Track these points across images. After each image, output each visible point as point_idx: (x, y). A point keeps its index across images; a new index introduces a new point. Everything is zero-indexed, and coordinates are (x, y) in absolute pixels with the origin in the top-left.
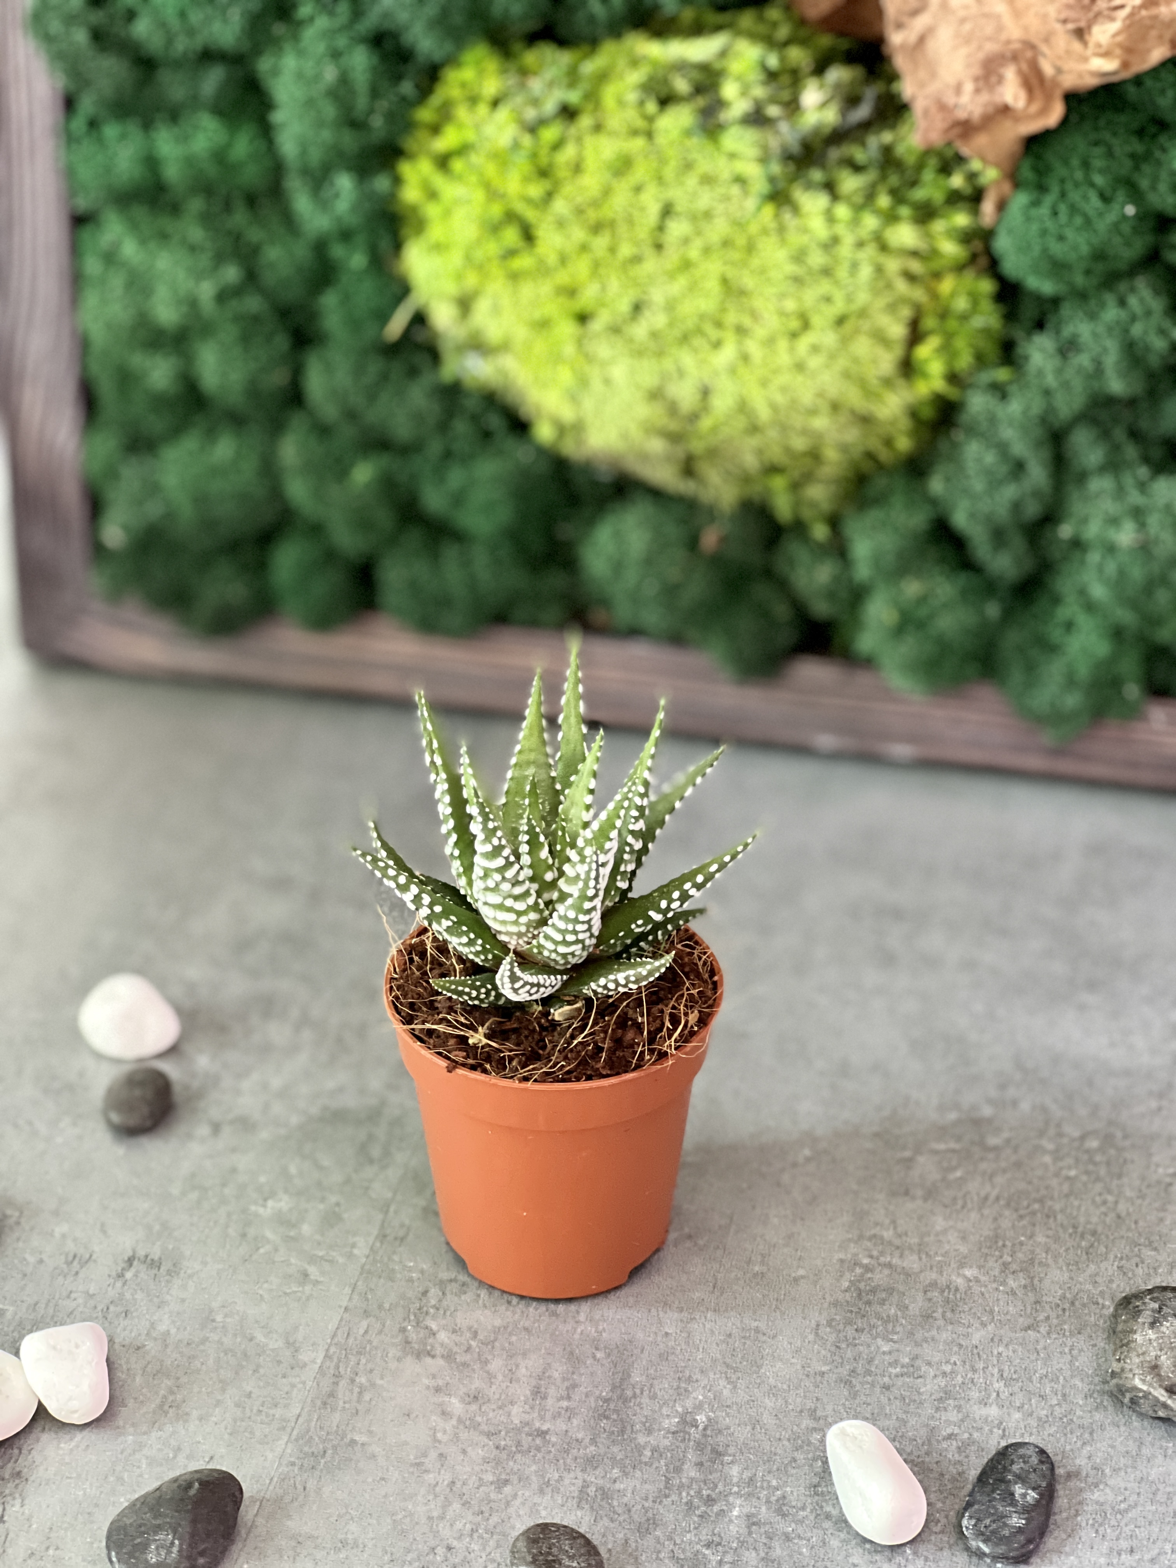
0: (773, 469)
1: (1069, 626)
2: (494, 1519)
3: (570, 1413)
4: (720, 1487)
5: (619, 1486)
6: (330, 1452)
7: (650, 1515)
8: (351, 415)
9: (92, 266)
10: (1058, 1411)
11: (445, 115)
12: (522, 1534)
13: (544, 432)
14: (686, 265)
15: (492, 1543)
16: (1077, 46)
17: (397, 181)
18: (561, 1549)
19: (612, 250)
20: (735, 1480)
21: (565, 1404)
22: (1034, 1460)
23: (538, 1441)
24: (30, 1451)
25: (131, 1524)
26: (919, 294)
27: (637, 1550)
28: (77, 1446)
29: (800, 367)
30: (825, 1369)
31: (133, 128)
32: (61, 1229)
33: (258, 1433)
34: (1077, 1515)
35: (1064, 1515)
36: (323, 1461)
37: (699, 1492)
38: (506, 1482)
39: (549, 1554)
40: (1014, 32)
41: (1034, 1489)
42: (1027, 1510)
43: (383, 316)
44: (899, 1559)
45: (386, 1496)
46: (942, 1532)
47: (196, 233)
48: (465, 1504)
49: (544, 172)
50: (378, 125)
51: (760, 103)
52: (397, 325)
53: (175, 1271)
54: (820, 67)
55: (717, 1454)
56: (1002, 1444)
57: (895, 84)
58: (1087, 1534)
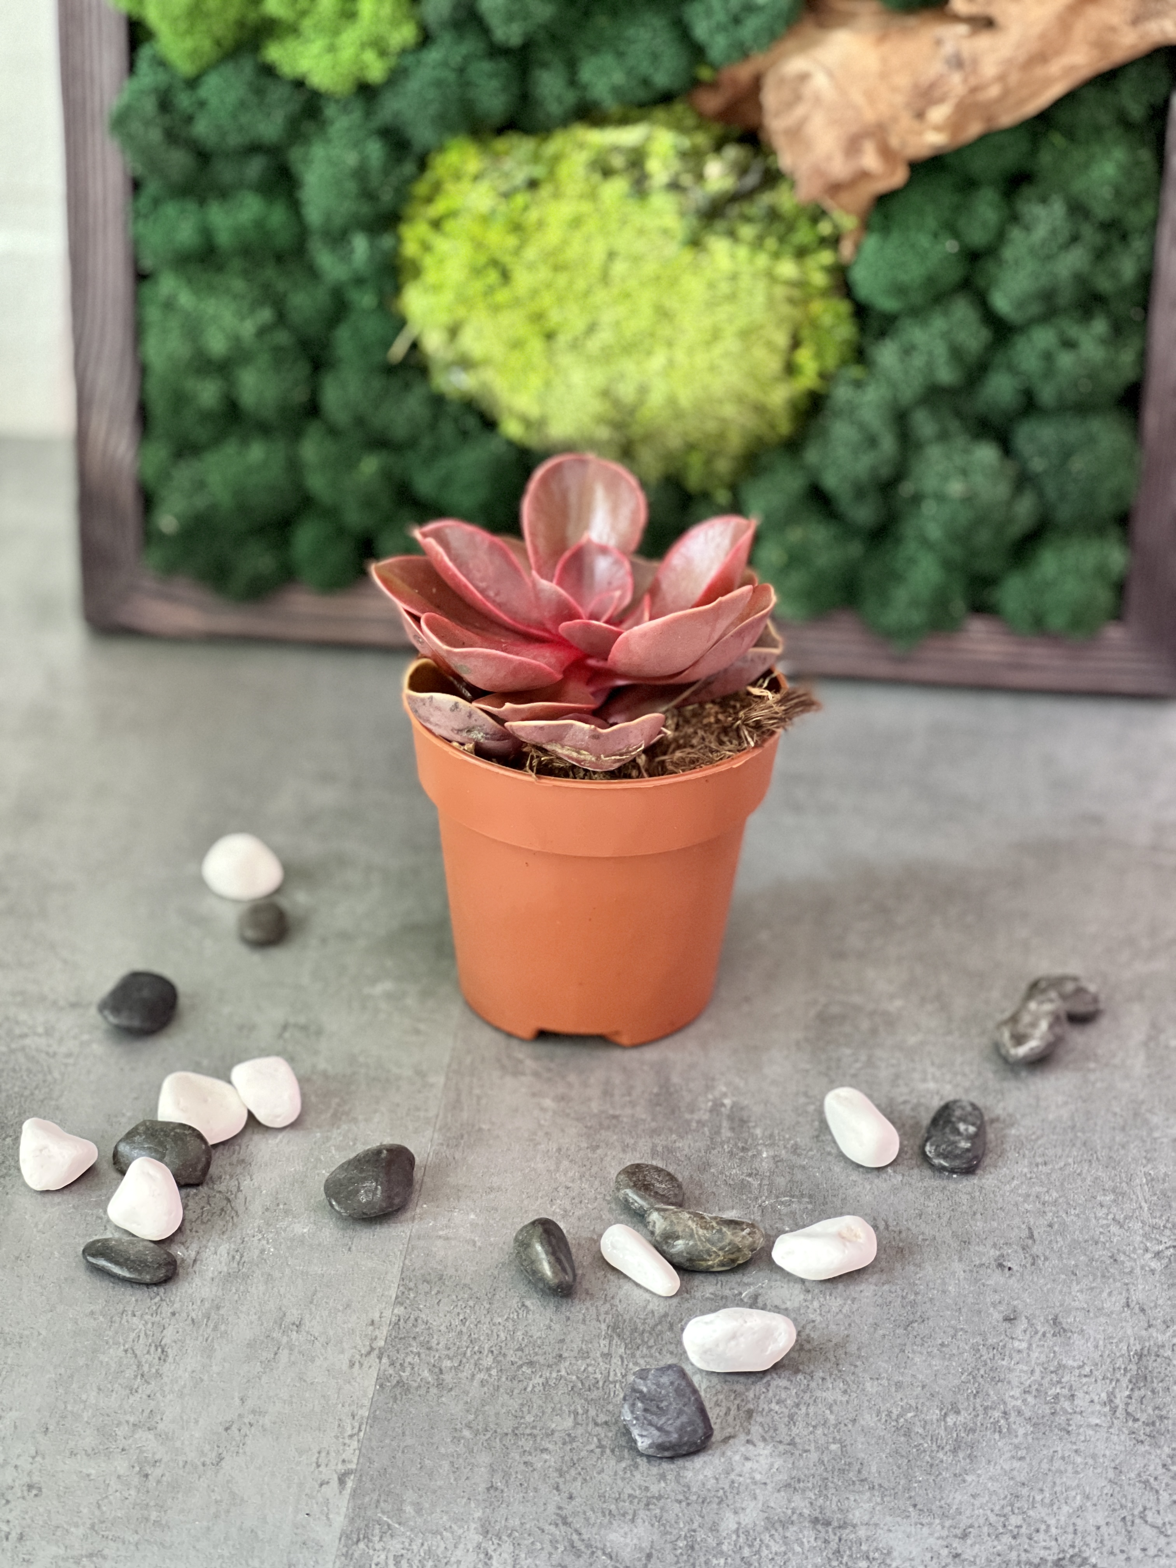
0: (691, 447)
1: (912, 561)
2: (595, 1169)
3: (633, 1104)
4: (750, 1141)
5: (677, 1144)
6: (466, 1136)
7: (704, 1159)
8: (360, 421)
9: (153, 314)
10: (977, 1083)
11: (437, 189)
12: (623, 1170)
13: (512, 429)
14: (627, 295)
15: (597, 1183)
16: (916, 125)
17: (399, 240)
18: (652, 1178)
19: (571, 283)
20: (759, 1136)
21: (627, 1098)
22: (969, 1109)
23: (614, 1122)
24: (247, 1146)
25: (344, 1178)
26: (796, 313)
27: (700, 1181)
28: (281, 1141)
29: (713, 368)
30: (808, 1066)
31: (191, 206)
32: (226, 1010)
33: (411, 1127)
34: (1002, 1143)
35: (994, 1144)
36: (462, 1142)
37: (736, 1145)
38: (598, 1147)
39: (645, 1181)
40: (870, 116)
41: (973, 1124)
42: (971, 1138)
43: (387, 344)
44: (884, 1176)
45: (514, 1159)
46: (911, 1158)
47: (238, 285)
48: (571, 1161)
49: (517, 228)
50: (387, 196)
51: (677, 175)
52: (399, 349)
53: (319, 1032)
54: (718, 147)
55: (743, 1122)
56: (942, 1103)
57: (771, 158)
58: (1012, 1155)
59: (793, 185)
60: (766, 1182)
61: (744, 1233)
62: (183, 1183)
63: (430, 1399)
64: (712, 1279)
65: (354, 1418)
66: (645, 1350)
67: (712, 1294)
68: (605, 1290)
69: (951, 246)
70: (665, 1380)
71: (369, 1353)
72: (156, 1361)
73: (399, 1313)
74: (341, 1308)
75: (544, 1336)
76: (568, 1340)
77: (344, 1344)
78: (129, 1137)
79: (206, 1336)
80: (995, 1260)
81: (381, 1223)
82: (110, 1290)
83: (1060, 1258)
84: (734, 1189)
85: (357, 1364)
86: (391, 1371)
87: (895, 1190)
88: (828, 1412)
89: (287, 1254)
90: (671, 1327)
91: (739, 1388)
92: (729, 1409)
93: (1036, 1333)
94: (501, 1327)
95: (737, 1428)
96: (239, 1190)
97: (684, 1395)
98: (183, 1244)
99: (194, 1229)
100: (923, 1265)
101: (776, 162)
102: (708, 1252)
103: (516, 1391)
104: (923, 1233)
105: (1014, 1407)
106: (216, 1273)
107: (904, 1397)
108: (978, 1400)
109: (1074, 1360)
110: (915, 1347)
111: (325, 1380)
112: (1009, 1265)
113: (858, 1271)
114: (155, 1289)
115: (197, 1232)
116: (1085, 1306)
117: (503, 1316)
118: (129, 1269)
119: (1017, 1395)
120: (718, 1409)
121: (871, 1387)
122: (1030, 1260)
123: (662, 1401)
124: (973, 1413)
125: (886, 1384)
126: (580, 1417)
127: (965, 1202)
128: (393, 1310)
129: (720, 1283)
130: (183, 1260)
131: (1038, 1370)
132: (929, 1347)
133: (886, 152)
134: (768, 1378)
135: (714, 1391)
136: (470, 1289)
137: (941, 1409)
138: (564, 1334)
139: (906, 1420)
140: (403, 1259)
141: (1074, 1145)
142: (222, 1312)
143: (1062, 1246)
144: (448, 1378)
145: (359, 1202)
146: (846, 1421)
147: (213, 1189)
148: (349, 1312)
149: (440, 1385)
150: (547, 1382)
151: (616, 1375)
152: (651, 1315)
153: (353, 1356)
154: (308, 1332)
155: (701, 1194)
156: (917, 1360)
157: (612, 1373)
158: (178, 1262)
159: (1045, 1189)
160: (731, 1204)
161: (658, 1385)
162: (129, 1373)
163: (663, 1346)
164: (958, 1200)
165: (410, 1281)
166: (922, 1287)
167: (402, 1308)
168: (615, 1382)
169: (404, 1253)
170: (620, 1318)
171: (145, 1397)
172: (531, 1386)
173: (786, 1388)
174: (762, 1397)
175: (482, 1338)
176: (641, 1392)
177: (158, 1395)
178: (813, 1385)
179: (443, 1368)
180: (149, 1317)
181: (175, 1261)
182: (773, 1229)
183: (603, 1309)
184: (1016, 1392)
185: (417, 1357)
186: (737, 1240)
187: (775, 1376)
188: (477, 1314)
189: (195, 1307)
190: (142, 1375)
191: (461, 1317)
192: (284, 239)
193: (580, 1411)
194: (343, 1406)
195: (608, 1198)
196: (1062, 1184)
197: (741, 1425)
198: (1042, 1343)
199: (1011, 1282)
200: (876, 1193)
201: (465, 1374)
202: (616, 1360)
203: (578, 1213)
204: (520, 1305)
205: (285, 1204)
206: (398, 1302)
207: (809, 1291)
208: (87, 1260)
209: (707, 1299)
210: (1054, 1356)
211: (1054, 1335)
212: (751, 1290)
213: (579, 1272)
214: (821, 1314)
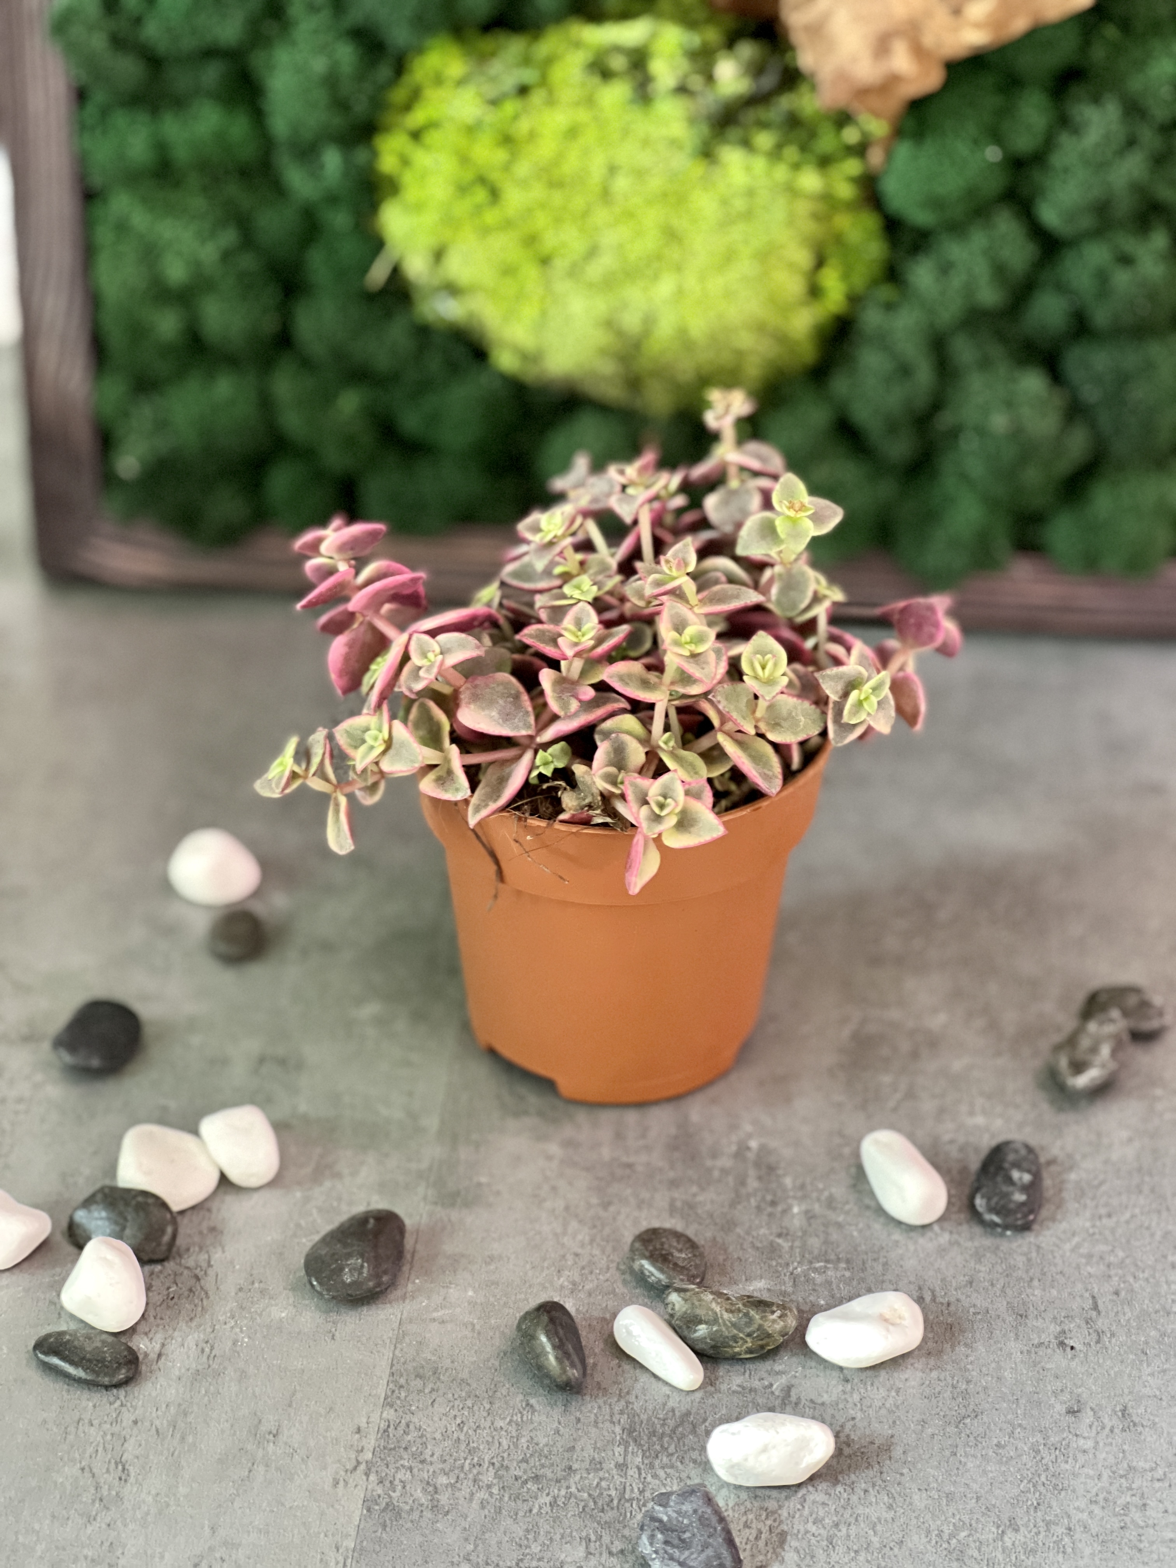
1: (951, 498)
2: (607, 1231)
3: (649, 1149)
4: (779, 1193)
5: (698, 1198)
7: (728, 1216)
8: (338, 354)
10: (1030, 1118)
11: (415, 95)
12: (639, 1236)
13: (506, 361)
15: (609, 1249)
16: (952, 22)
17: (374, 154)
18: (670, 1246)
19: (568, 201)
20: (789, 1187)
22: (1023, 1152)
23: (628, 1171)
25: (326, 1255)
26: (819, 229)
27: (724, 1244)
28: (256, 1203)
31: (143, 117)
34: (1060, 1190)
35: (1051, 1192)
36: (459, 1200)
37: (764, 1198)
38: (609, 1203)
39: (662, 1249)
40: (901, 12)
41: (1028, 1171)
42: (1026, 1189)
43: (365, 268)
44: (929, 1234)
45: (516, 1220)
46: (960, 1214)
47: (198, 203)
48: (580, 1222)
49: (507, 140)
50: (360, 107)
51: (686, 76)
52: (378, 274)
53: (300, 1066)
54: (730, 42)
55: (771, 1169)
56: (994, 1143)
57: (788, 55)
58: (1072, 1206)
59: (814, 88)
60: (797, 1243)
61: (775, 1316)
62: (146, 1258)
63: (424, 1526)
64: (739, 1367)
65: (338, 1550)
66: (665, 1459)
67: (739, 1386)
68: (620, 1383)
69: (993, 154)
70: (687, 1507)
71: (355, 1468)
72: (116, 1482)
73: (389, 1417)
74: (323, 1412)
75: (551, 1443)
76: (578, 1448)
77: (327, 1458)
78: (87, 1203)
79: (172, 1450)
80: (1056, 1338)
81: (368, 1303)
82: (64, 1393)
83: (1129, 1334)
84: (763, 1253)
85: (342, 1483)
86: (380, 1491)
87: (942, 1251)
88: (871, 1532)
89: (263, 1345)
90: (694, 1431)
91: (772, 1505)
92: (760, 1532)
93: (1103, 1428)
94: (503, 1433)
95: (769, 1555)
96: (209, 1265)
97: (708, 1526)
98: (146, 1334)
99: (159, 1317)
100: (974, 1345)
101: (794, 58)
102: (735, 1339)
103: (521, 1514)
104: (974, 1306)
105: (1079, 1521)
106: (183, 1370)
107: (956, 1513)
108: (1039, 1514)
109: (1146, 1461)
110: (968, 1449)
111: (306, 1503)
112: (1072, 1343)
113: (904, 1356)
114: (115, 1391)
115: (162, 1319)
116: (1158, 1393)
117: (504, 1418)
118: (85, 1370)
119: (1083, 1506)
120: (747, 1530)
121: (919, 1500)
122: (1094, 1336)
123: (685, 1532)
124: (1035, 1530)
125: (936, 1497)
126: (592, 1544)
127: (1021, 1265)
128: (382, 1413)
129: (748, 1372)
130: (146, 1355)
131: (1106, 1474)
132: (983, 1448)
133: (919, 51)
134: (802, 1492)
135: (742, 1509)
136: (468, 1384)
137: (998, 1527)
138: (574, 1440)
139: (959, 1541)
140: (392, 1348)
141: (1140, 1192)
142: (190, 1419)
143: (1129, 1320)
144: (444, 1498)
145: (343, 1282)
146: (892, 1544)
147: (180, 1264)
148: (333, 1416)
149: (435, 1507)
150: (555, 1502)
151: (632, 1491)
152: (671, 1414)
153: (337, 1473)
154: (286, 1443)
155: (725, 1260)
156: (970, 1465)
157: (628, 1489)
158: (141, 1357)
159: (1110, 1248)
160: (759, 1272)
161: (679, 1513)
162: (87, 1497)
163: (685, 1452)
164: (1012, 1262)
165: (401, 1375)
166: (974, 1373)
167: (392, 1411)
168: (631, 1500)
169: (394, 1341)
170: (637, 1418)
171: (104, 1526)
172: (537, 1506)
173: (823, 1504)
174: (797, 1516)
175: (481, 1447)
176: (660, 1521)
177: (119, 1523)
178: (854, 1498)
179: (438, 1486)
180: (108, 1426)
181: (137, 1358)
182: (806, 1303)
183: (617, 1409)
184: (1082, 1503)
185: (408, 1472)
186: (767, 1325)
187: (811, 1488)
188: (476, 1416)
189: (159, 1413)
190: (101, 1500)
191: (458, 1421)
192: (248, 152)
193: (593, 1538)
194: (326, 1536)
195: (623, 1267)
196: (1128, 1242)
197: (774, 1552)
198: (1110, 1440)
199: (1073, 1364)
200: (922, 1255)
201: (465, 1492)
202: (632, 1472)
203: (589, 1286)
204: (524, 1404)
205: (261, 1282)
206: (388, 1403)
207: (847, 1381)
208: (38, 1358)
209: (734, 1392)
210: (1124, 1457)
211: (1123, 1430)
212: (783, 1380)
213: (590, 1361)
214: (862, 1410)
